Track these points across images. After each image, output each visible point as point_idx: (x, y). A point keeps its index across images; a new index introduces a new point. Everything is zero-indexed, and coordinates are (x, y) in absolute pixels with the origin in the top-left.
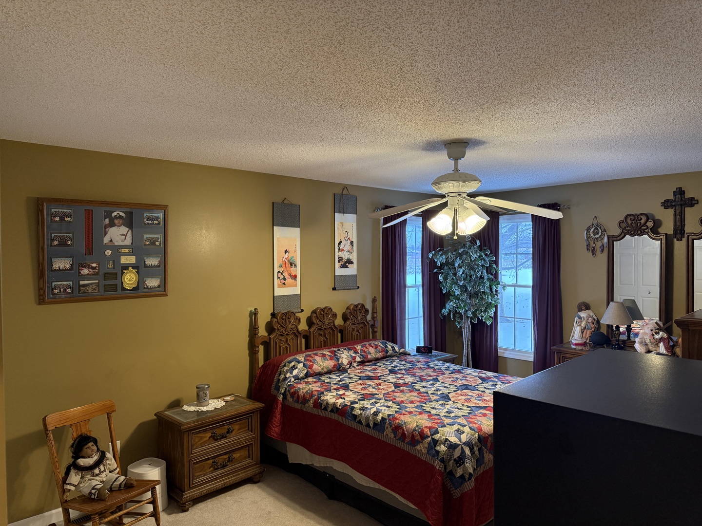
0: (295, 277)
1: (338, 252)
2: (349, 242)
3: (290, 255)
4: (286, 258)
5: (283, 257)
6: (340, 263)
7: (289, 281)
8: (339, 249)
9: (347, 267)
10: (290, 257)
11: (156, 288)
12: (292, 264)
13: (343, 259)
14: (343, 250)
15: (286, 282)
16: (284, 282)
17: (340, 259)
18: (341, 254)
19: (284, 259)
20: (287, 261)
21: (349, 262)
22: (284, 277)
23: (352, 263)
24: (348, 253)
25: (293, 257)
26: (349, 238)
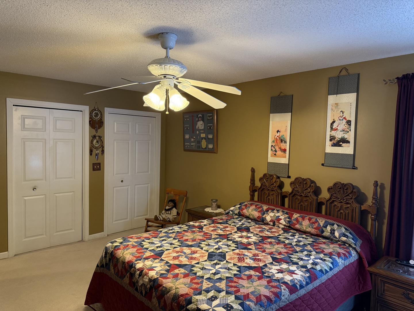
0: (285, 151)
1: (331, 131)
2: (345, 121)
3: (281, 134)
4: (277, 136)
5: (275, 136)
6: (332, 142)
7: (279, 153)
8: (332, 128)
9: (340, 146)
10: (281, 135)
11: (212, 149)
12: (283, 140)
13: (335, 138)
14: (337, 129)
15: (277, 153)
16: (275, 153)
17: (332, 138)
18: (333, 133)
19: (276, 137)
20: (278, 138)
21: (344, 141)
22: (275, 150)
23: (348, 142)
24: (343, 132)
25: (283, 135)
26: (345, 118)
